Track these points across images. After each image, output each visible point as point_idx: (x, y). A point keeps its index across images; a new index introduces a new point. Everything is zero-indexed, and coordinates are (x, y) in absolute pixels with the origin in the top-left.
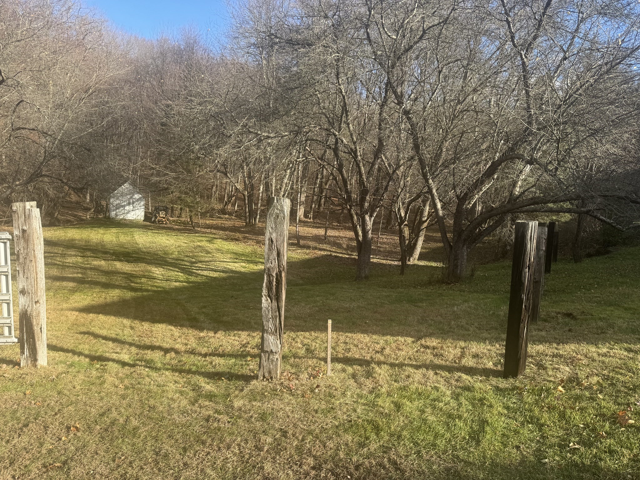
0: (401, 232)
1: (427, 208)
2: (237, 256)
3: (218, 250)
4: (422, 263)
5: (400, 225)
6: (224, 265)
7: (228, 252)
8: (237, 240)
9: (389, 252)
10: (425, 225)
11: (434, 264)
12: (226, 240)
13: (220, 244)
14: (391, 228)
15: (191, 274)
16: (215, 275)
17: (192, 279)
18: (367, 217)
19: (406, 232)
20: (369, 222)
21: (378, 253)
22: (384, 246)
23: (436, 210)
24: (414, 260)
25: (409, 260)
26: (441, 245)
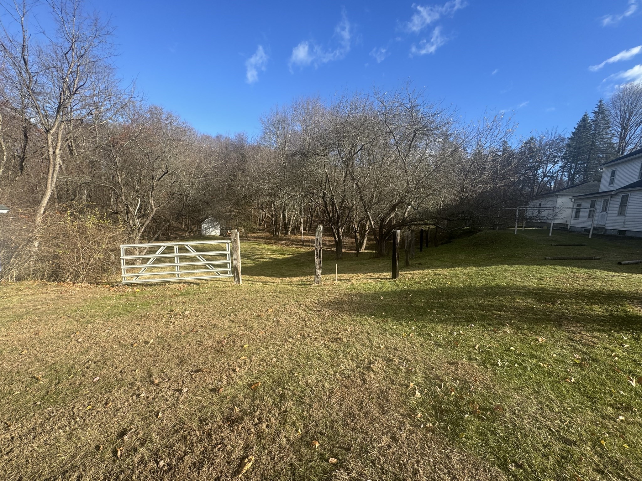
0: (356, 236)
1: (368, 224)
2: (274, 251)
3: (263, 249)
4: (366, 251)
5: (355, 233)
6: (269, 256)
7: (268, 249)
8: (271, 244)
9: (350, 246)
10: (367, 232)
11: (372, 252)
12: (266, 243)
13: (263, 246)
15: (255, 260)
16: (267, 260)
17: (256, 263)
18: (340, 230)
19: (358, 236)
20: (341, 232)
21: (345, 247)
22: (347, 244)
23: (372, 225)
24: (362, 250)
25: (360, 250)
26: (375, 242)
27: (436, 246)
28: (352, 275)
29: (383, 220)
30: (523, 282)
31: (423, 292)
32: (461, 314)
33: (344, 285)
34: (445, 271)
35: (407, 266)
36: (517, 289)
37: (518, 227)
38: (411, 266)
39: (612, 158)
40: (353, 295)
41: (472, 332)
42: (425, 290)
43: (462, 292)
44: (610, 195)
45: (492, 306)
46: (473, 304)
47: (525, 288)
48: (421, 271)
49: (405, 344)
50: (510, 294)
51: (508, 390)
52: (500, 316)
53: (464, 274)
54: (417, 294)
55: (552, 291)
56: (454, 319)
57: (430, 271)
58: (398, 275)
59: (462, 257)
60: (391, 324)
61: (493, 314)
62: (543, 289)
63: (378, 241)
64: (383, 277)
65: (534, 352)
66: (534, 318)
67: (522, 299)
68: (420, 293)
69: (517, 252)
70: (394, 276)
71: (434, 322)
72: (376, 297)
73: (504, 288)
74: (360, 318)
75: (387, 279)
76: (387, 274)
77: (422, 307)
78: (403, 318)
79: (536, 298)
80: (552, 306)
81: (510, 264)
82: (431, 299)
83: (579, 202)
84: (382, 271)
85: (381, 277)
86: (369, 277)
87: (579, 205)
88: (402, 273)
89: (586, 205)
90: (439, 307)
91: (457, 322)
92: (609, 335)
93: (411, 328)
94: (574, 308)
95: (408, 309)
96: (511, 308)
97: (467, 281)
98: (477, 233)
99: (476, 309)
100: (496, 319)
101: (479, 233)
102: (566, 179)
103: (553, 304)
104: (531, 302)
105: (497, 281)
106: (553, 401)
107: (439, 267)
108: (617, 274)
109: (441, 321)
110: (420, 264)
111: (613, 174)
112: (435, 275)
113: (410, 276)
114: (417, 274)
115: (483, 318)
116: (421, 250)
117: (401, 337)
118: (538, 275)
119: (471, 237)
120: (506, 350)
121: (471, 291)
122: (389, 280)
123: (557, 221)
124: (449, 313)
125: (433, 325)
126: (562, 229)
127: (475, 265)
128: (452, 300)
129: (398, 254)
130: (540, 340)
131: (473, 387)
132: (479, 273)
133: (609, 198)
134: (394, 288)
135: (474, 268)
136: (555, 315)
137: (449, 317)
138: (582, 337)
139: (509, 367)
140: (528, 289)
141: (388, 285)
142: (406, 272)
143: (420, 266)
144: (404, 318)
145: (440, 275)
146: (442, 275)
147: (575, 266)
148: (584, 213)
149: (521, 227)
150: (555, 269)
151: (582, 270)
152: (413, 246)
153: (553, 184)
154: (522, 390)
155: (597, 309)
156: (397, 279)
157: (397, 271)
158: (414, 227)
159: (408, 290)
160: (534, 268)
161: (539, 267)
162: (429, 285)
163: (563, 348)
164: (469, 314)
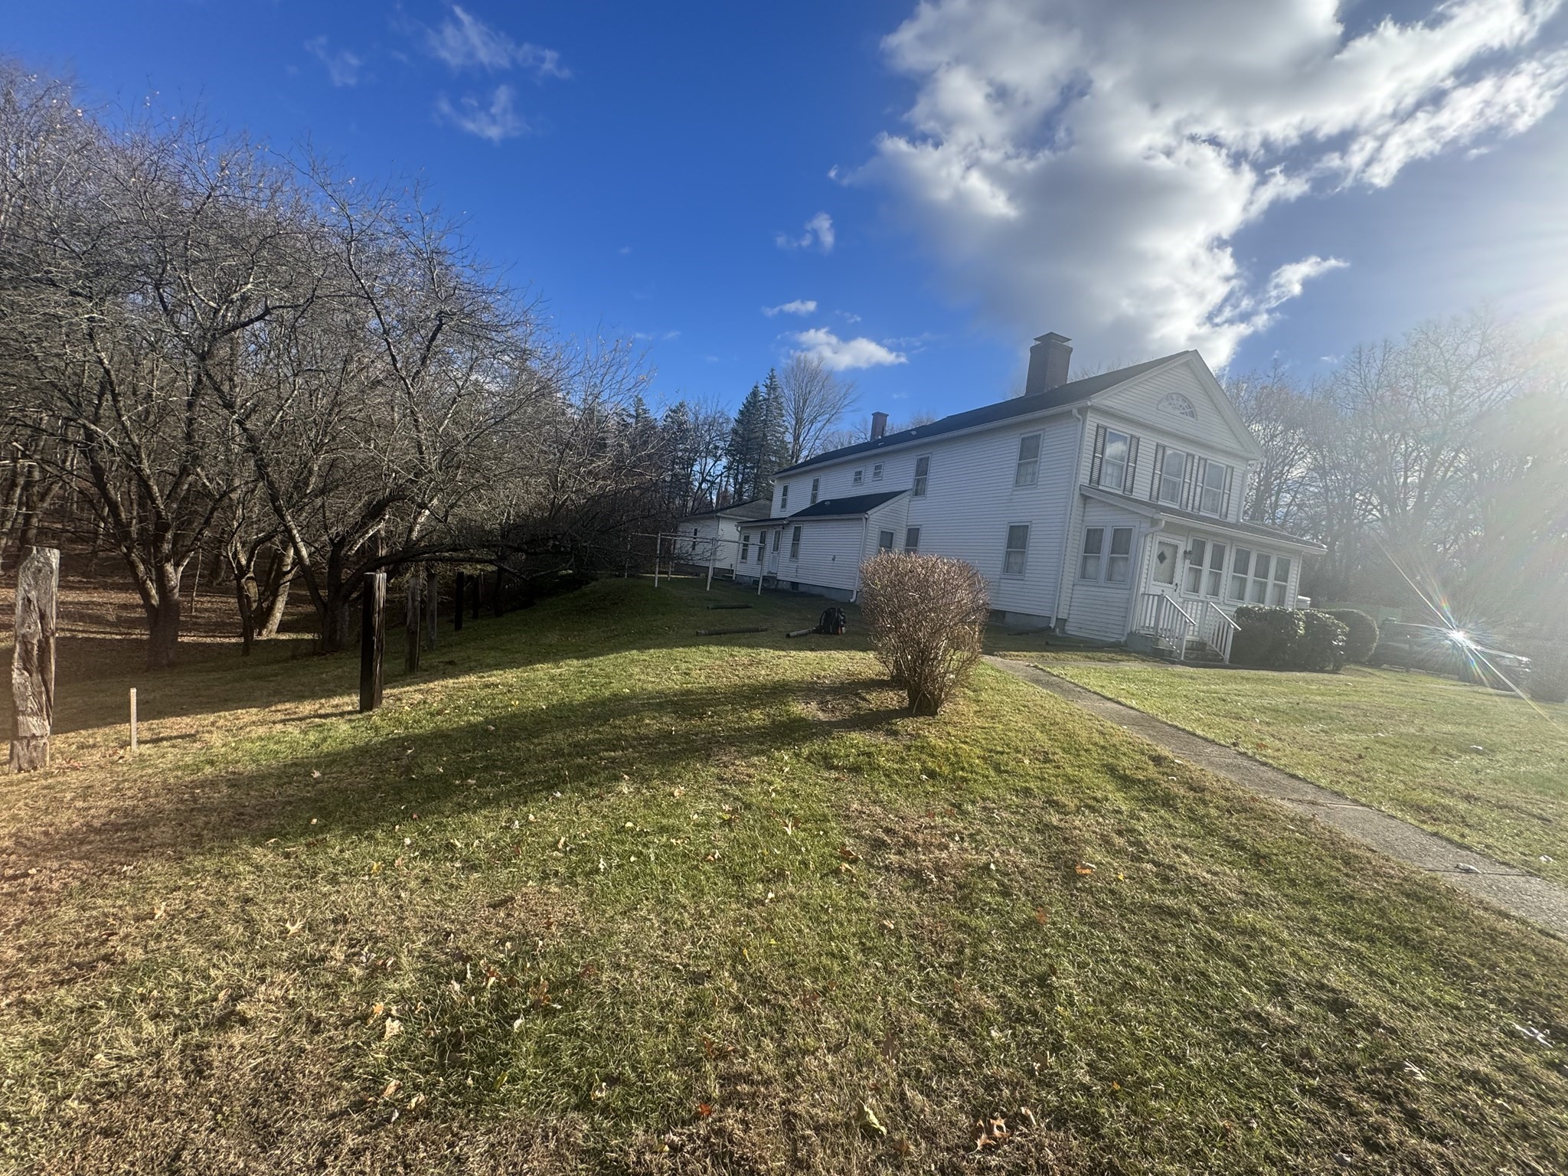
0: (241, 590)
1: (291, 552)
4: (284, 636)
5: (238, 578)
9: (216, 624)
10: (290, 577)
11: (308, 636)
14: (220, 584)
18: (169, 568)
19: (252, 590)
20: (174, 575)
21: (193, 627)
22: (207, 615)
23: (301, 558)
24: (270, 632)
25: (260, 634)
26: (311, 609)
27: (499, 613)
28: (212, 718)
29: (339, 543)
30: (659, 683)
31: (447, 736)
32: (535, 774)
33: (170, 756)
34: (510, 676)
35: (412, 670)
36: (648, 699)
37: (660, 573)
38: (426, 670)
39: (786, 466)
40: (202, 785)
41: (556, 812)
42: (453, 729)
43: (543, 722)
44: (781, 524)
45: (600, 741)
46: (564, 745)
47: (661, 693)
48: (451, 681)
49: (375, 894)
50: (636, 712)
51: (612, 919)
52: (613, 760)
53: (552, 679)
54: (431, 745)
55: (701, 694)
56: (519, 791)
57: (473, 678)
58: (381, 698)
59: (553, 638)
60: (337, 846)
61: (601, 759)
62: (689, 692)
63: (325, 605)
64: (329, 711)
65: (665, 822)
66: (671, 752)
67: (654, 718)
68: (439, 741)
69: (655, 624)
70: (368, 703)
71: (467, 810)
72: (295, 774)
73: (626, 698)
74: (222, 855)
75: (342, 714)
76: (346, 699)
77: (441, 776)
78: (377, 821)
79: (675, 712)
80: (699, 723)
81: (642, 648)
82: (466, 751)
83: (747, 532)
84: (330, 694)
85: (322, 712)
86: (280, 716)
87: (747, 538)
88: (395, 691)
89: (755, 538)
90: (486, 769)
91: (523, 795)
92: (769, 758)
93: (400, 843)
94: (729, 721)
95: (398, 791)
96: (635, 739)
97: (555, 693)
98: (588, 583)
99: (569, 755)
100: (605, 768)
101: (594, 583)
102: (731, 489)
103: (701, 719)
104: (670, 722)
105: (615, 685)
106: (684, 907)
107: (499, 666)
108: (784, 653)
109: (486, 802)
110: (451, 663)
111: (786, 489)
112: (487, 686)
113: (419, 697)
114: (440, 689)
115: (581, 773)
116: (458, 627)
117: (367, 878)
118: (684, 666)
119: (577, 593)
120: (618, 832)
121: (563, 716)
122: (349, 717)
123: (718, 565)
124: (510, 776)
125: (465, 817)
126: (724, 577)
127: (577, 654)
128: (518, 744)
129: (379, 640)
130: (676, 794)
131: (541, 943)
132: (582, 672)
133: (779, 529)
134: (364, 736)
135: (575, 662)
136: (703, 739)
137: (508, 786)
138: (735, 770)
139: (619, 866)
140: (666, 696)
141: (343, 732)
142: (406, 689)
143: (452, 668)
144: (383, 820)
145: (497, 686)
146: (503, 685)
147: (735, 645)
148: (753, 552)
149: (667, 573)
150: (709, 652)
151: (744, 651)
152: (432, 615)
153: (714, 498)
154: (636, 909)
155: (758, 717)
156: (377, 711)
157: (377, 686)
158: (440, 568)
159: (406, 738)
160: (679, 652)
161: (686, 650)
162: (466, 714)
163: (709, 798)
164: (554, 771)
